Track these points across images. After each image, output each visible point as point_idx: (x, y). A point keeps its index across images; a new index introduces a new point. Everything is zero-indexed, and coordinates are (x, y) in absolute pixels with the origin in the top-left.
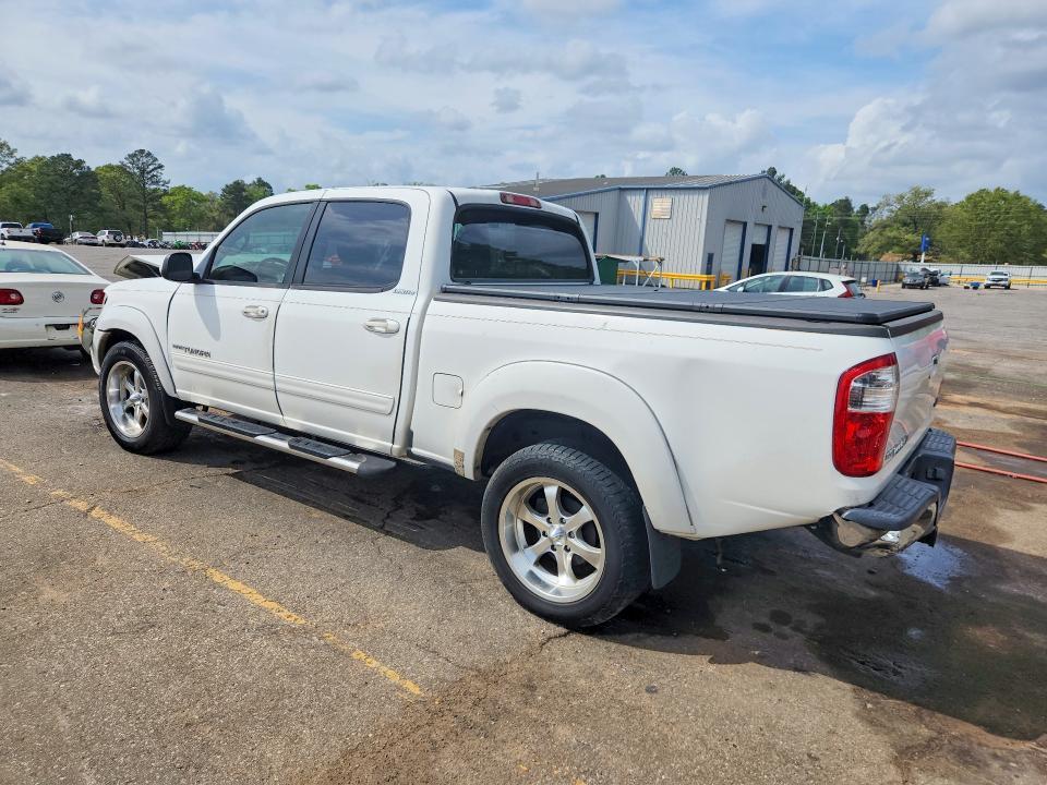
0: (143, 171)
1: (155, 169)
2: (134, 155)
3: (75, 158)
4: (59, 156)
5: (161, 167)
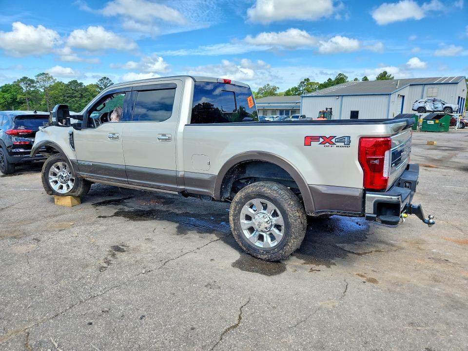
2: (102, 80)
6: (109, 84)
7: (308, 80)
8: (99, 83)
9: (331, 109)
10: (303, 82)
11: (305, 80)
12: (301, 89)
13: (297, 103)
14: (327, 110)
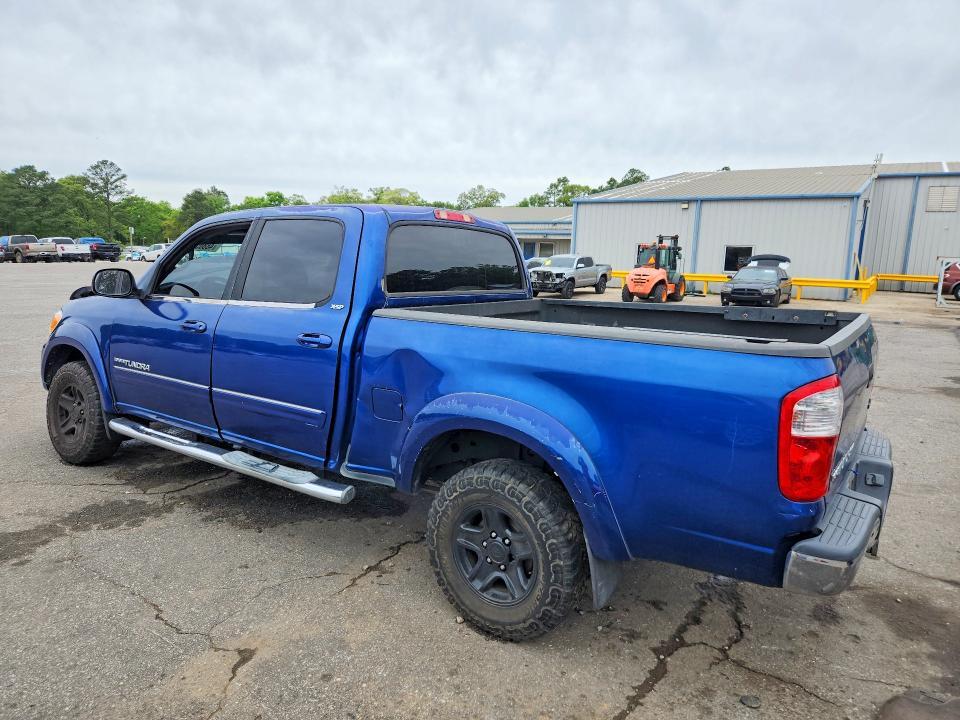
0: (107, 182)
1: (119, 179)
2: (97, 166)
3: (39, 170)
4: (22, 168)
5: (124, 177)
6: (115, 178)
7: (564, 180)
8: (89, 173)
9: (675, 239)
10: (556, 186)
11: (559, 181)
12: (552, 199)
13: (555, 224)
14: (661, 242)
